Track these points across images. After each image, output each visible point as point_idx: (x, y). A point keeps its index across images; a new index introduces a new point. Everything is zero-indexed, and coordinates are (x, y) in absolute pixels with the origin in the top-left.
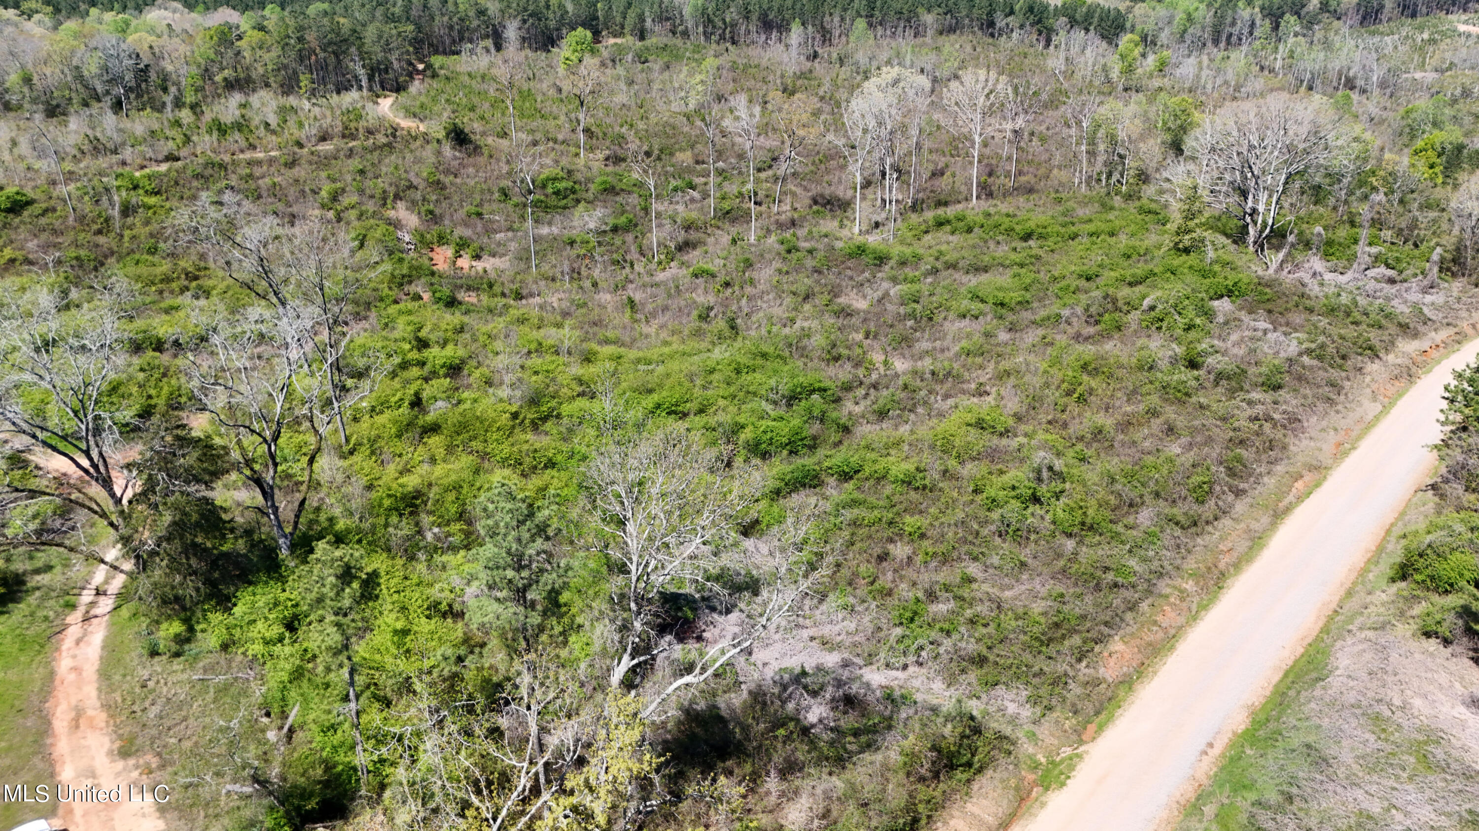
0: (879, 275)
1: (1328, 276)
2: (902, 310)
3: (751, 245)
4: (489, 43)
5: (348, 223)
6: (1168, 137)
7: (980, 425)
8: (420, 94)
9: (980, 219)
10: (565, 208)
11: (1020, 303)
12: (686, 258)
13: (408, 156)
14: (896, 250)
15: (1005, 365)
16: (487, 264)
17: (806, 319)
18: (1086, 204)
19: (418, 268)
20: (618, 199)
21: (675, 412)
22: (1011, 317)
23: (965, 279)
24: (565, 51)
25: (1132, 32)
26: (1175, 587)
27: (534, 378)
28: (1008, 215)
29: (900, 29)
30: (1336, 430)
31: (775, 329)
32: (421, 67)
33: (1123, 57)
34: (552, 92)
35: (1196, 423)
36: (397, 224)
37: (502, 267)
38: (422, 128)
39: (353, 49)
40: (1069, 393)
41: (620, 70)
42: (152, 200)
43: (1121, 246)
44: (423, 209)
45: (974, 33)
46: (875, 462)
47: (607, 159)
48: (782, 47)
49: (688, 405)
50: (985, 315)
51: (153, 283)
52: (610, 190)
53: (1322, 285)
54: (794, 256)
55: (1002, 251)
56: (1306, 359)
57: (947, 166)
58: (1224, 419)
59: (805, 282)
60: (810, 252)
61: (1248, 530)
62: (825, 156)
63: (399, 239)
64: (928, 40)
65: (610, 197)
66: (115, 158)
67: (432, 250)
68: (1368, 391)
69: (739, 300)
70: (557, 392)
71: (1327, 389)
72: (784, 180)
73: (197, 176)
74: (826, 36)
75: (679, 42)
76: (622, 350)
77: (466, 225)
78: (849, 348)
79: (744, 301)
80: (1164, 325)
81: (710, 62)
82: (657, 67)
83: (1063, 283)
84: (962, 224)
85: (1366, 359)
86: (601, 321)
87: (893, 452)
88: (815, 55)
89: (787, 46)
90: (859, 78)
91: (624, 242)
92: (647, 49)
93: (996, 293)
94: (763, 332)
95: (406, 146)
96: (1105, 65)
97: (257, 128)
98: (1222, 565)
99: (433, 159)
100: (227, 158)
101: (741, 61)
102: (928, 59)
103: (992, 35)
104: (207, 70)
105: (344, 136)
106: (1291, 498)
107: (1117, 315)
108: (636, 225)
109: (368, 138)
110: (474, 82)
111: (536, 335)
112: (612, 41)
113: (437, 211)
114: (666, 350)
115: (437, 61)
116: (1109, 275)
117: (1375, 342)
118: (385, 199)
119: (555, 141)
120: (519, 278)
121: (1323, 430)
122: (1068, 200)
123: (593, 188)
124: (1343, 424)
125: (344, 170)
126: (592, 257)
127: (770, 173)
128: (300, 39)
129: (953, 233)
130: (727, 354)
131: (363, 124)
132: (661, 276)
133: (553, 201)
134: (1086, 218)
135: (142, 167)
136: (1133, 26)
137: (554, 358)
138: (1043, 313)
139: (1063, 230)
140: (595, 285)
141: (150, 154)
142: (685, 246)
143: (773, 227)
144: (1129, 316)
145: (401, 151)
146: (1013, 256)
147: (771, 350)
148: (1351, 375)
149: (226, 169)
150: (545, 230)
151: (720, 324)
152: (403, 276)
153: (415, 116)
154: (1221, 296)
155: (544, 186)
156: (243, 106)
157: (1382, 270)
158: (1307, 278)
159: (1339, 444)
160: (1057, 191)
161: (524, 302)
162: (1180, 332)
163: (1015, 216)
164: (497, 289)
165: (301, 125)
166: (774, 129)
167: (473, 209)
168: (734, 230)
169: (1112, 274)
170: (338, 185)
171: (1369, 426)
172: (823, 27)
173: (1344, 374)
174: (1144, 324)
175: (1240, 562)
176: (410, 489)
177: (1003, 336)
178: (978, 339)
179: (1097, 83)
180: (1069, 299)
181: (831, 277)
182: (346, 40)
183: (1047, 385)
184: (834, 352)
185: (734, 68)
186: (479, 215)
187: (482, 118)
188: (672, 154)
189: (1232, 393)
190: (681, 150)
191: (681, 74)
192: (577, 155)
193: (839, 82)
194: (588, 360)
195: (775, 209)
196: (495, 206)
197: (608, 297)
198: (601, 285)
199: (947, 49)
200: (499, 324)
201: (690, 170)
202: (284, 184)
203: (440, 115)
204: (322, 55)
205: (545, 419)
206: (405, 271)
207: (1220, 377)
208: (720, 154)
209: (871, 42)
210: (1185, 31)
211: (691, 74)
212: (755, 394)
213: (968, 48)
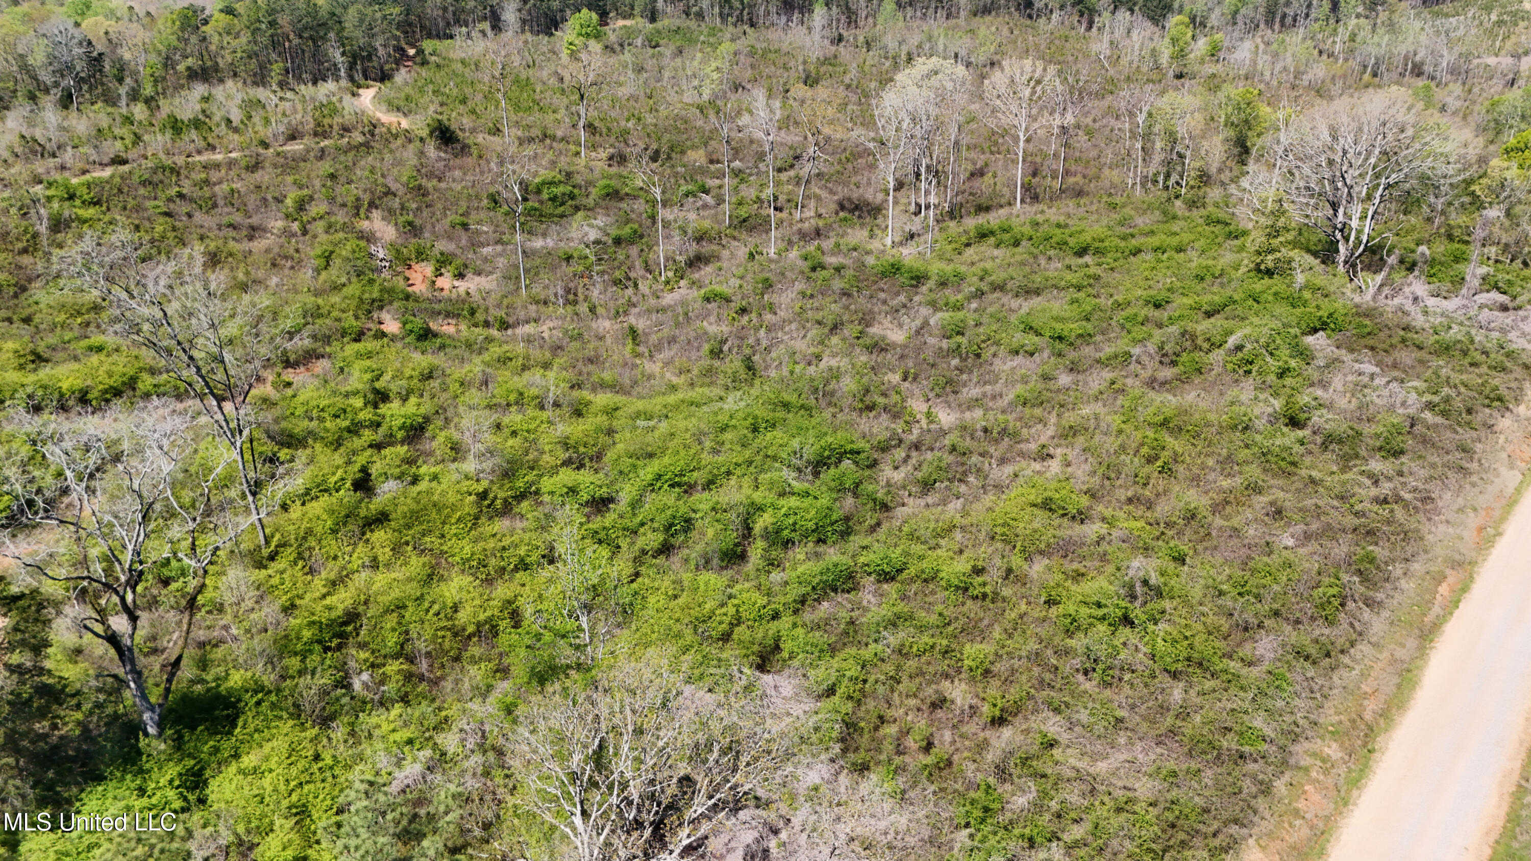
0: (917, 298)
1: (1432, 302)
2: (945, 344)
3: (771, 261)
4: (486, 26)
5: (315, 237)
6: (1231, 133)
7: (1047, 505)
8: (407, 84)
9: (1027, 230)
10: (562, 216)
11: (1080, 336)
12: (696, 276)
13: (387, 157)
14: (936, 268)
15: (1070, 418)
16: (471, 284)
17: (834, 356)
18: (1144, 212)
19: (390, 291)
20: (623, 205)
21: (679, 485)
22: (1072, 355)
23: (1014, 303)
24: (569, 33)
25: (1180, 12)
26: (1314, 755)
27: (511, 442)
28: (1059, 226)
29: (931, 10)
30: (1475, 510)
31: (798, 368)
32: (412, 52)
33: (1174, 41)
34: (553, 81)
35: (1309, 503)
36: (369, 238)
37: (488, 287)
38: (405, 124)
39: (332, 35)
40: (1150, 460)
41: (627, 57)
42: (91, 212)
43: (1193, 265)
44: (401, 220)
45: (1010, 14)
46: (921, 558)
47: (611, 158)
48: (803, 30)
49: (695, 474)
50: (1041, 351)
51: (79, 313)
52: (614, 195)
53: (1426, 313)
54: (821, 274)
55: (1054, 269)
56: (1428, 415)
57: (987, 165)
58: (1342, 498)
59: (833, 309)
60: (838, 269)
61: (1393, 661)
62: (852, 154)
63: (371, 256)
64: (961, 21)
65: (613, 203)
66: (51, 163)
67: (410, 267)
68: (1504, 455)
69: (757, 330)
70: (536, 461)
71: (1458, 455)
72: (808, 182)
73: (144, 183)
74: (851, 16)
75: (692, 24)
76: (620, 399)
77: (450, 238)
78: (884, 395)
79: (762, 332)
80: (1255, 368)
81: (726, 47)
82: (668, 53)
83: (1129, 311)
84: (1006, 236)
85: (1496, 413)
86: (597, 357)
87: (943, 542)
88: (840, 39)
89: (809, 29)
90: (887, 64)
91: (628, 257)
92: (659, 32)
93: (1054, 324)
94: (785, 372)
95: (386, 146)
96: (1154, 50)
97: (218, 125)
98: (1368, 716)
99: (414, 161)
100: (180, 160)
101: (760, 46)
102: (962, 44)
103: (1030, 17)
104: (168, 58)
105: (316, 134)
106: (1436, 610)
107: (1197, 355)
108: (641, 237)
109: (342, 136)
110: (467, 70)
111: (518, 382)
112: (621, 23)
113: (418, 222)
114: (672, 399)
115: (428, 45)
116: (1181, 302)
117: (1503, 391)
118: (357, 208)
119: (554, 138)
120: (505, 302)
121: (1461, 510)
122: (1123, 206)
123: (594, 192)
124: (1482, 501)
125: (313, 174)
126: (591, 277)
127: (792, 173)
128: (272, 24)
129: (997, 246)
130: (743, 404)
131: (337, 120)
132: (669, 299)
133: (549, 208)
134: (1147, 229)
135: (84, 172)
136: (1181, 7)
137: (538, 413)
138: (1109, 350)
139: (1123, 244)
140: (593, 310)
141: (94, 157)
142: (696, 261)
143: (795, 239)
144: (1210, 355)
145: (380, 152)
146: (1069, 276)
147: (792, 398)
148: (1483, 435)
149: (178, 174)
150: (538, 243)
151: (733, 364)
152: (374, 301)
153: (398, 109)
154: (1315, 331)
155: (539, 191)
156: (206, 99)
157: (1495, 296)
158: (1409, 306)
159: (1481, 529)
160: (1110, 195)
161: (510, 332)
162: (1273, 377)
163: (1066, 226)
164: (480, 316)
165: (267, 121)
166: (796, 123)
167: (458, 219)
168: (753, 240)
169: (1185, 300)
170: (305, 192)
171: (1511, 503)
172: (848, 8)
173: (1474, 434)
174: (1230, 366)
175: (1389, 709)
176: (339, 612)
177: (1065, 379)
178: (1035, 384)
179: (1145, 69)
180: (1138, 332)
181: (861, 302)
182: (324, 24)
183: (1123, 448)
184: (868, 400)
185: (752, 53)
186: (465, 226)
187: (473, 112)
188: (683, 152)
189: (1346, 461)
190: (694, 147)
191: (694, 61)
192: (578, 154)
193: (866, 68)
194: (578, 413)
195: (797, 215)
196: (483, 215)
197: (607, 324)
198: (600, 310)
199: (983, 32)
200: (475, 367)
201: (703, 171)
202: (243, 190)
203: (426, 109)
204: (296, 41)
205: (521, 497)
206: (376, 295)
207: (1329, 440)
208: (736, 153)
209: (901, 24)
210: (1236, 12)
211: (705, 61)
212: (775, 458)
213: (1005, 31)
